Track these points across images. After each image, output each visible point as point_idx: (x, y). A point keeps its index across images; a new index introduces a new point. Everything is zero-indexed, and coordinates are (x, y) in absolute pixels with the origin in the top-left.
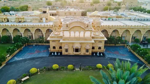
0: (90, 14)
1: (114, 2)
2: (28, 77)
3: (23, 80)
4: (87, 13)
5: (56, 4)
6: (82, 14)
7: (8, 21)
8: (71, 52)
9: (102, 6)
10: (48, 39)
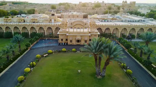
0: (90, 17)
1: (115, 6)
2: (47, 55)
3: (45, 55)
4: (88, 15)
5: (60, 8)
6: (84, 17)
7: (24, 22)
8: (74, 43)
9: (103, 9)
10: (58, 33)
